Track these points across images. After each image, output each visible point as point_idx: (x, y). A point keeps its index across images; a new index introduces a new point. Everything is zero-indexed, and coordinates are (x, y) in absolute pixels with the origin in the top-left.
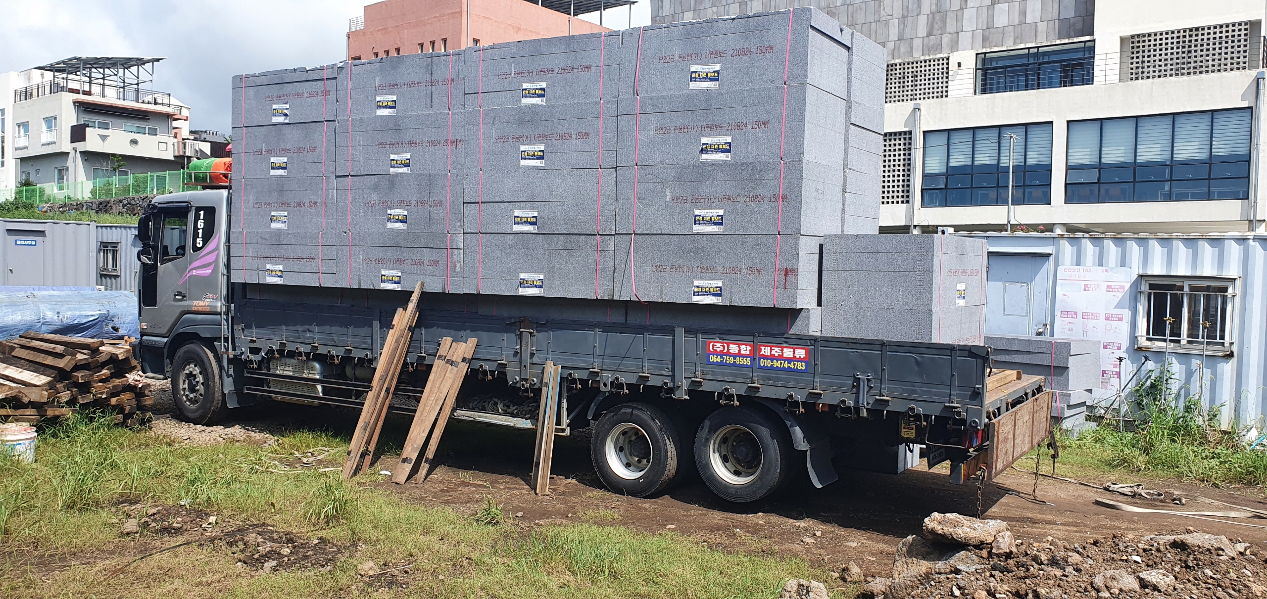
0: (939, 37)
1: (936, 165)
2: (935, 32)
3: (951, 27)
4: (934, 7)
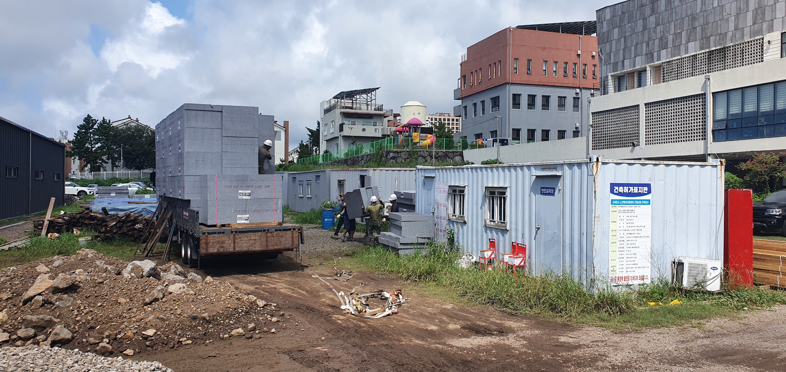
0: (760, 24)
1: (721, 114)
2: (758, 21)
3: (768, 17)
4: (757, 5)
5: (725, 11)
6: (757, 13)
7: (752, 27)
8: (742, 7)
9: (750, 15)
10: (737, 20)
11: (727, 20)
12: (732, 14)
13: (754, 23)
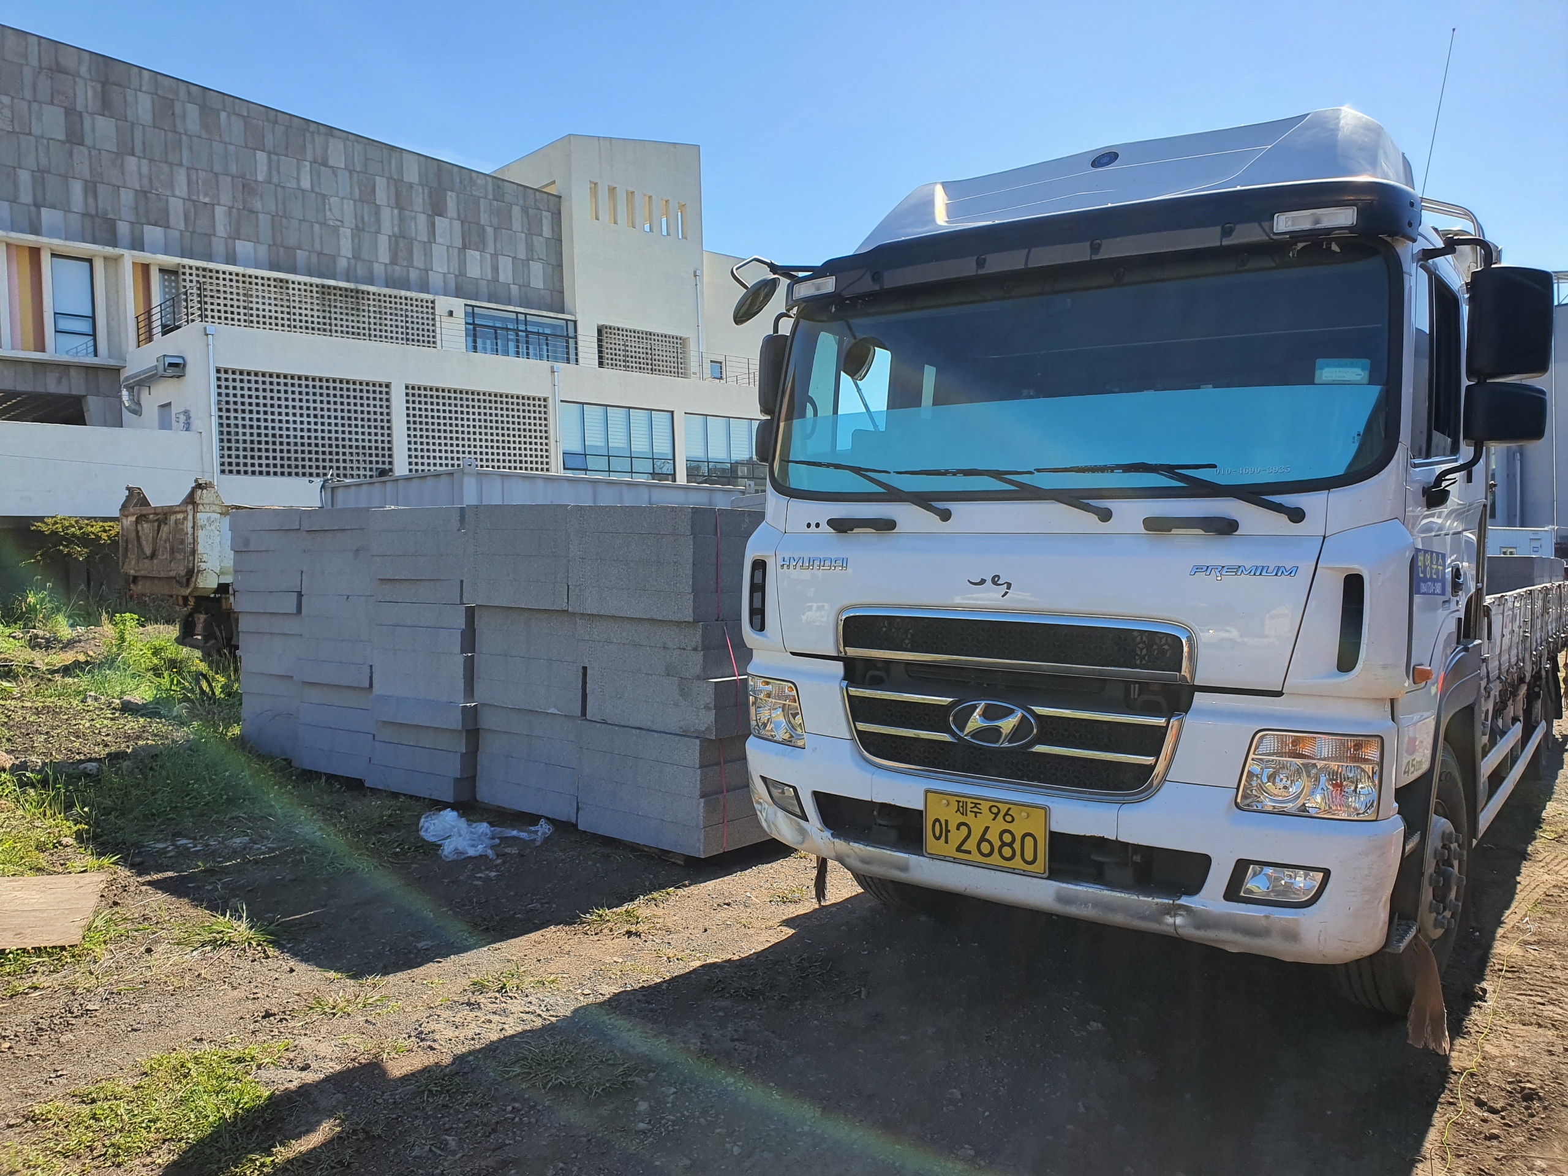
0: (405, 269)
3: (418, 260)
4: (396, 229)
5: (330, 210)
6: (397, 243)
7: (389, 268)
8: (366, 218)
9: (383, 242)
10: (356, 241)
11: (336, 230)
12: (346, 224)
13: (394, 262)
